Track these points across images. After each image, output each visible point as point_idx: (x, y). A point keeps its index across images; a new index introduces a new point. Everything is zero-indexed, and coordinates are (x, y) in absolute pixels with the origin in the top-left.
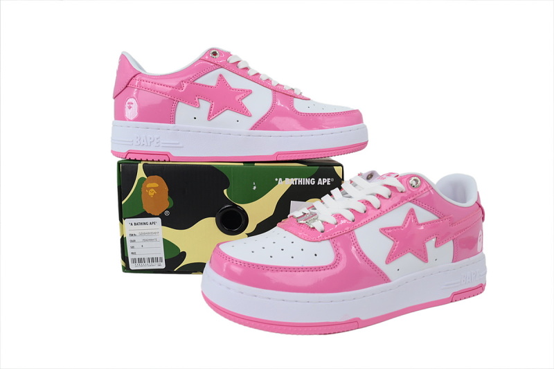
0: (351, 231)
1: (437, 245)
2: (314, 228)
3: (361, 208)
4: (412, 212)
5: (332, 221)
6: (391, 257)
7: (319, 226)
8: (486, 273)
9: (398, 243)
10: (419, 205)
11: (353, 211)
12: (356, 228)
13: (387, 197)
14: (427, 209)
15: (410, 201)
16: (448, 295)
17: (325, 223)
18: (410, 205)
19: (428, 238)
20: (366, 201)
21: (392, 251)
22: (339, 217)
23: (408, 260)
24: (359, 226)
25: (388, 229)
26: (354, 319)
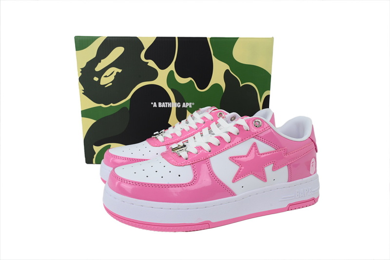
0: (208, 158)
1: (274, 169)
2: (181, 156)
3: (216, 142)
4: (254, 145)
5: (194, 151)
6: (237, 178)
7: (184, 154)
8: (319, 189)
9: (243, 168)
10: (260, 140)
11: (210, 144)
12: (211, 156)
13: (236, 134)
14: (266, 143)
15: (253, 137)
16: (285, 205)
17: (189, 153)
18: (253, 140)
19: (267, 164)
20: (221, 137)
21: (237, 174)
22: (199, 148)
23: (251, 180)
24: (214, 155)
25: (236, 157)
26: (206, 221)
